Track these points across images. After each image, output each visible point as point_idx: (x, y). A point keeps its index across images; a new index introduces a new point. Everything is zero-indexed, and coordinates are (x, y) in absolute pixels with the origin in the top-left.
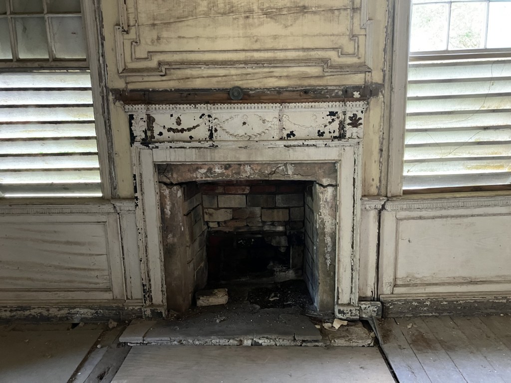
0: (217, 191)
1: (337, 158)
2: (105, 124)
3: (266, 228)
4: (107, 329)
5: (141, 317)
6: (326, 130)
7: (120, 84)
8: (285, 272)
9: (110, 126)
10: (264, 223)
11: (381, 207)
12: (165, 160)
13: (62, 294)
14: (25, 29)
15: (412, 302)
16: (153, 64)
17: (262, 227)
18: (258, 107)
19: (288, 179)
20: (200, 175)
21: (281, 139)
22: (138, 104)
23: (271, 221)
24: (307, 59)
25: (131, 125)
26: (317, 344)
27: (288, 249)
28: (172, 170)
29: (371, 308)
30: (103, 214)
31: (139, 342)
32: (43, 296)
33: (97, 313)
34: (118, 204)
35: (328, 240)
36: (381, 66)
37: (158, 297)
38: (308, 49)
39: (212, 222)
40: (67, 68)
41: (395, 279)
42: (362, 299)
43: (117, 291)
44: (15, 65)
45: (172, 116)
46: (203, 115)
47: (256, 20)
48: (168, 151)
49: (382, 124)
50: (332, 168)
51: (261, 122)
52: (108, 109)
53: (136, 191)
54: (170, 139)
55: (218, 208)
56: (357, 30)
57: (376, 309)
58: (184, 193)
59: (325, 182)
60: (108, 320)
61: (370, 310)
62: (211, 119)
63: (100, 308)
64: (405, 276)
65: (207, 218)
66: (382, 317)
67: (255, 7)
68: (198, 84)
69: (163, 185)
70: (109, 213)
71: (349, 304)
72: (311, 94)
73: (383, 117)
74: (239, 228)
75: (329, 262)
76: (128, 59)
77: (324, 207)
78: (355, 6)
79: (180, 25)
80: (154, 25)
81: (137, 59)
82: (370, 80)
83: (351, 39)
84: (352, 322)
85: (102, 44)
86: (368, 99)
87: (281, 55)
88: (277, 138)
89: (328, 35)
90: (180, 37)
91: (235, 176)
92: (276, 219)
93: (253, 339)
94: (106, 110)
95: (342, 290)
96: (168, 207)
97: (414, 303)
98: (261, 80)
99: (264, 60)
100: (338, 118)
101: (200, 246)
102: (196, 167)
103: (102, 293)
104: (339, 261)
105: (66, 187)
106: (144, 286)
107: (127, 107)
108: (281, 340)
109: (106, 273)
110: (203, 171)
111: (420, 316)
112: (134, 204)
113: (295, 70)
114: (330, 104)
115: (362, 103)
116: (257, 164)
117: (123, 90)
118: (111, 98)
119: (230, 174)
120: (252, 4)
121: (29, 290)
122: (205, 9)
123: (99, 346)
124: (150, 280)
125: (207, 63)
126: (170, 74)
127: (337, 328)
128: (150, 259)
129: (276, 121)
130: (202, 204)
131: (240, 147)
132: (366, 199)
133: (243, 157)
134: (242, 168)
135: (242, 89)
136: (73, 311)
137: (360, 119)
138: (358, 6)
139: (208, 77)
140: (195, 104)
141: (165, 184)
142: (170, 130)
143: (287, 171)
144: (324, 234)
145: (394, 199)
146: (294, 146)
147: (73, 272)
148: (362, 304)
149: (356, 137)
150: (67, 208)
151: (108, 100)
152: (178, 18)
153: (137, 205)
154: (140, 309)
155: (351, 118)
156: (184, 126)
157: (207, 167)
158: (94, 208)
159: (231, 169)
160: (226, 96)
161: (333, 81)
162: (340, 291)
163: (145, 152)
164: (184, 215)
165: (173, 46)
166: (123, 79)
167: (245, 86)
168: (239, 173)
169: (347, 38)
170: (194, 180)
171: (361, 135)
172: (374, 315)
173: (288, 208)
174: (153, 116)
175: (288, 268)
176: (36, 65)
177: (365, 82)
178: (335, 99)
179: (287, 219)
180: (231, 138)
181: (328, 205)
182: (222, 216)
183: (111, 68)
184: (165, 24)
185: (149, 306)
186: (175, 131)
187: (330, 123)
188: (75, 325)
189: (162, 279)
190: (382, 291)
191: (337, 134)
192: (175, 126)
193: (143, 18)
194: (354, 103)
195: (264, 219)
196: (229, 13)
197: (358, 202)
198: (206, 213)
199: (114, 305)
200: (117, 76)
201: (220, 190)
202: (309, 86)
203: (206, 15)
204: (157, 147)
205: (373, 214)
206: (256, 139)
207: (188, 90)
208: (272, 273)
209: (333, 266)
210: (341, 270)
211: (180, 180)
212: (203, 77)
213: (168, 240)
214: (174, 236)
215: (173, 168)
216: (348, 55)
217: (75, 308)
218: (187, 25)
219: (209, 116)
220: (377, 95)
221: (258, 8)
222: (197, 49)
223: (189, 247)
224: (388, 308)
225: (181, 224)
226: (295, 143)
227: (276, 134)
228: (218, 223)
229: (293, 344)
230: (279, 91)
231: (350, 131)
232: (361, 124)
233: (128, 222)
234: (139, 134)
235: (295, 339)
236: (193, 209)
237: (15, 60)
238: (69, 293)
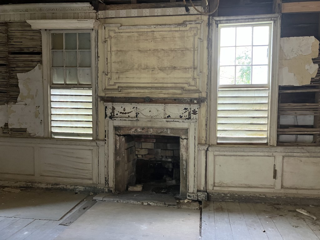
0: (141, 141)
1: (188, 127)
2: (96, 109)
3: (163, 159)
4: (89, 195)
5: (103, 192)
6: (183, 115)
7: (103, 94)
8: (171, 181)
9: (98, 111)
10: (162, 156)
11: (206, 149)
12: (118, 125)
13: (72, 179)
14: (70, 72)
15: (221, 194)
16: (116, 87)
17: (162, 158)
18: (155, 105)
19: (168, 135)
20: (132, 132)
21: (165, 118)
22: (109, 102)
23: (165, 156)
24: (176, 87)
25: (106, 110)
26: (174, 206)
27: (173, 169)
28: (121, 129)
29: (203, 195)
30: (92, 146)
31: (101, 200)
32: (65, 180)
33: (85, 189)
34: (98, 142)
35: (184, 163)
36: (205, 90)
37: (111, 184)
38: (176, 83)
39: (139, 155)
40: (84, 88)
41: (214, 183)
42: (198, 191)
43: (95, 180)
44: (65, 86)
45: (122, 107)
46: (134, 107)
47: (156, 72)
48: (119, 122)
49: (206, 114)
50: (186, 131)
51: (157, 111)
52: (98, 104)
53: (105, 137)
54: (120, 117)
55: (142, 149)
56: (196, 76)
57: (205, 196)
58: (126, 140)
59: (183, 137)
60: (90, 192)
61: (202, 196)
62: (137, 109)
63: (87, 187)
64: (219, 182)
65: (137, 153)
66: (208, 200)
67: (156, 67)
68: (133, 95)
69: (117, 135)
70: (94, 146)
71: (193, 193)
72: (177, 101)
73: (207, 111)
74: (151, 158)
75: (185, 173)
76: (107, 85)
77: (183, 148)
78: (195, 67)
79: (127, 73)
80: (117, 72)
81: (110, 85)
82: (201, 96)
83: (193, 80)
84: (194, 201)
85: (97, 79)
86: (200, 103)
87: (165, 85)
88: (163, 117)
89: (184, 78)
90: (127, 77)
91: (146, 133)
92: (167, 155)
93: (147, 203)
94: (97, 104)
95: (190, 186)
96: (118, 145)
97: (222, 195)
98: (157, 95)
99: (159, 87)
100: (188, 111)
101: (132, 165)
102: (130, 128)
103: (88, 180)
104: (189, 172)
105: (79, 134)
106: (106, 178)
107: (105, 103)
108: (159, 204)
109: (91, 172)
110: (133, 130)
111: (225, 201)
112: (104, 143)
113: (171, 91)
114: (185, 105)
115: (197, 105)
116: (156, 128)
117: (104, 97)
118: (99, 99)
119: (144, 132)
120: (155, 65)
121: (60, 177)
122: (137, 67)
123: (85, 200)
124: (108, 176)
125: (137, 88)
126: (123, 91)
127: (186, 202)
128: (109, 167)
129: (163, 111)
130: (135, 146)
131: (148, 121)
132: (200, 145)
133: (149, 125)
134: (149, 129)
135: (150, 98)
136: (76, 187)
137: (197, 111)
138: (196, 67)
139: (137, 93)
140: (131, 103)
141: (118, 135)
142: (121, 113)
143: (167, 132)
144: (183, 160)
145: (212, 146)
146: (170, 121)
147: (78, 170)
148: (198, 193)
149: (195, 119)
150: (78, 143)
151: (98, 100)
152: (127, 70)
153: (106, 143)
154: (103, 188)
155: (193, 111)
156: (126, 111)
157: (135, 129)
158: (88, 143)
159: (145, 130)
160: (143, 100)
161: (186, 96)
162: (189, 186)
163: (111, 121)
164: (125, 149)
165: (124, 81)
166: (104, 93)
167: (151, 97)
168: (147, 132)
169: (192, 79)
170: (129, 134)
171: (197, 118)
172: (204, 199)
173: (173, 150)
174: (115, 107)
175: (173, 179)
176: (72, 86)
177: (199, 97)
178: (186, 103)
179: (172, 155)
180: (144, 117)
181: (184, 147)
182: (144, 152)
183: (100, 88)
184: (121, 72)
185: (107, 187)
186: (123, 113)
187: (185, 112)
188: (76, 193)
189: (113, 176)
190: (208, 188)
191: (187, 117)
192: (123, 112)
193: (113, 70)
194: (194, 105)
195: (162, 155)
196: (146, 69)
197: (197, 146)
198: (137, 150)
199: (93, 186)
200: (102, 91)
201: (143, 140)
202: (177, 97)
203: (137, 69)
204: (115, 120)
205: (203, 152)
206: (154, 118)
207: (129, 98)
208: (165, 181)
209: (186, 174)
210: (190, 177)
211: (124, 134)
212: (135, 93)
213: (117, 159)
214: (120, 157)
215: (121, 128)
216: (192, 86)
217: (77, 186)
218: (130, 73)
219: (136, 108)
220: (204, 102)
221: (157, 67)
222: (133, 82)
223: (127, 164)
224: (210, 196)
225: (123, 153)
226: (171, 120)
227: (162, 116)
228: (142, 155)
229: (164, 206)
230: (164, 99)
231: (193, 116)
232: (197, 113)
233: (102, 150)
234: (109, 114)
235: (165, 204)
236: (130, 147)
237: (65, 84)
238: (75, 179)
